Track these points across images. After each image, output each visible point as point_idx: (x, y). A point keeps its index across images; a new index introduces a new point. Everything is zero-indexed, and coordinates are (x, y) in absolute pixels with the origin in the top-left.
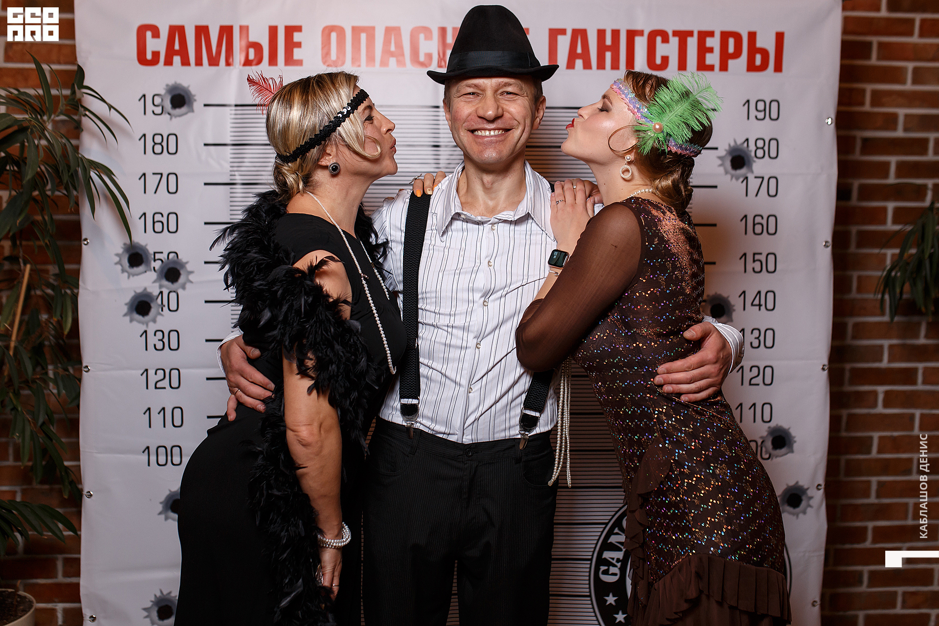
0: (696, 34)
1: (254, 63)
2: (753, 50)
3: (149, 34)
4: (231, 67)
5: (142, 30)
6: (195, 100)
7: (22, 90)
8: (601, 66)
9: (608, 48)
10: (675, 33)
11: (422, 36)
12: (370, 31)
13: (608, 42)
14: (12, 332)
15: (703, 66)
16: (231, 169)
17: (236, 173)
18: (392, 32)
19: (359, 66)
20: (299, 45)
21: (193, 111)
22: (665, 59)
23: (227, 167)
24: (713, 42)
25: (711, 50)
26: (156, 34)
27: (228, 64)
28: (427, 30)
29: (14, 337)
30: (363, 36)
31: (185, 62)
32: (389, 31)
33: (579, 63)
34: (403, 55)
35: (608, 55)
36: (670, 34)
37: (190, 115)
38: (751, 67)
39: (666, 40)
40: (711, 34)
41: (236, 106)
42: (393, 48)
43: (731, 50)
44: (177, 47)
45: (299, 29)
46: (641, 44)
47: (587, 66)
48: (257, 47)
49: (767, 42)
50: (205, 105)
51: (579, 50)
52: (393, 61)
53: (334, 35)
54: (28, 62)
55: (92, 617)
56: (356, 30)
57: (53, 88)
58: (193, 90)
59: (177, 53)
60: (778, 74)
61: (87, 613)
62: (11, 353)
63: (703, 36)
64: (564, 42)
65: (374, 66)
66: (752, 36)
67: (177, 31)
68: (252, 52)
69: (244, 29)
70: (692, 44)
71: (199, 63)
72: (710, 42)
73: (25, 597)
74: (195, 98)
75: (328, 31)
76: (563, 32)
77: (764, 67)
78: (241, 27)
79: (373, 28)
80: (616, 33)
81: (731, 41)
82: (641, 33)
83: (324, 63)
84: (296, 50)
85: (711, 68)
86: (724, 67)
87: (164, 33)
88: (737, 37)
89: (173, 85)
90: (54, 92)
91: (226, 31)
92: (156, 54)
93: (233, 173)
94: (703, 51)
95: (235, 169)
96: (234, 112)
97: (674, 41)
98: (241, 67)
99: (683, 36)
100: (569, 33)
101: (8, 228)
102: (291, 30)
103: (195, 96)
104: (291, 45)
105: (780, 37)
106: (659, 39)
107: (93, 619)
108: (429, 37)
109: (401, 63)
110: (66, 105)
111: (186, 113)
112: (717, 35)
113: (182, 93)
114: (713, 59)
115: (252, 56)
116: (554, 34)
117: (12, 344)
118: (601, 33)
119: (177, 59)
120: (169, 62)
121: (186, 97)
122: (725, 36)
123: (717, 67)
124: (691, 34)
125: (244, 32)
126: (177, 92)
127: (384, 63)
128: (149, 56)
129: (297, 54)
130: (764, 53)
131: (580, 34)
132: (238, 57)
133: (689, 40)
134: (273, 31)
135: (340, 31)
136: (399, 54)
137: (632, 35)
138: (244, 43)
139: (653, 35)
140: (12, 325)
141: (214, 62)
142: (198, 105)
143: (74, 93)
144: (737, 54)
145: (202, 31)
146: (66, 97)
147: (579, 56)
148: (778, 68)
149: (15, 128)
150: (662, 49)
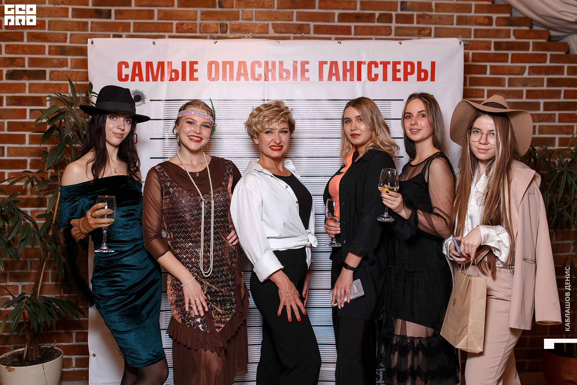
0: (391, 63)
1: (174, 80)
2: (420, 70)
3: (123, 66)
4: (163, 82)
5: (120, 64)
6: (146, 98)
7: (62, 94)
8: (345, 79)
9: (348, 70)
10: (381, 63)
11: (256, 66)
12: (231, 63)
13: (348, 67)
14: (54, 213)
15: (395, 79)
16: (163, 131)
17: (166, 133)
18: (242, 64)
19: (226, 80)
20: (196, 71)
21: (145, 103)
22: (377, 75)
23: (161, 130)
24: (400, 67)
25: (399, 71)
26: (127, 66)
27: (162, 80)
28: (259, 63)
29: (55, 216)
30: (228, 66)
31: (141, 80)
32: (240, 63)
33: (334, 78)
34: (247, 75)
35: (348, 74)
36: (379, 63)
37: (143, 105)
38: (419, 79)
39: (376, 66)
40: (399, 63)
41: (166, 100)
42: (242, 72)
43: (409, 70)
44: (137, 72)
45: (196, 63)
46: (364, 68)
47: (338, 79)
48: (176, 72)
49: (426, 66)
50: (151, 100)
51: (334, 72)
52: (242, 78)
53: (213, 66)
54: (66, 80)
55: (94, 354)
56: (224, 63)
57: (77, 93)
58: (145, 93)
59: (137, 75)
60: (433, 82)
61: (91, 352)
62: (54, 223)
63: (395, 64)
64: (326, 68)
65: (233, 80)
66: (419, 63)
67: (137, 64)
68: (173, 74)
69: (170, 63)
70: (390, 68)
71: (148, 80)
72: (398, 67)
73: (58, 350)
74: (146, 97)
75: (210, 64)
76: (326, 63)
77: (425, 79)
78: (168, 62)
79: (233, 62)
80: (352, 63)
81: (409, 66)
82: (365, 63)
83: (209, 80)
84: (195, 73)
85: (399, 80)
86: (406, 79)
87: (131, 66)
88: (412, 64)
89: (135, 91)
90: (78, 95)
91: (161, 64)
92: (127, 76)
93: (164, 133)
94: (395, 71)
95: (165, 131)
96: (165, 104)
97: (381, 67)
98: (168, 82)
99: (385, 64)
100: (329, 63)
101: (54, 161)
102: (192, 64)
103: (145, 96)
104: (192, 71)
105: (433, 64)
106: (373, 66)
107: (94, 355)
108: (260, 66)
109: (247, 79)
110: (83, 101)
111: (141, 105)
112: (402, 63)
113: (140, 95)
114: (400, 75)
115: (173, 76)
116: (322, 64)
117: (54, 219)
118: (345, 63)
119: (137, 78)
120: (133, 80)
121: (141, 96)
122: (406, 64)
123: (402, 79)
124: (389, 63)
125: (170, 65)
126: (137, 94)
127: (238, 79)
128: (123, 77)
129: (196, 75)
130: (426, 72)
131: (334, 64)
132: (167, 77)
133: (388, 65)
134: (184, 64)
135: (217, 64)
136: (246, 75)
137: (360, 64)
138: (170, 70)
139: (370, 64)
140: (54, 210)
141: (155, 79)
142: (147, 100)
143: (87, 95)
144: (412, 73)
145: (149, 64)
146: (83, 97)
147: (334, 75)
148: (433, 79)
149: (58, 113)
150: (375, 71)
